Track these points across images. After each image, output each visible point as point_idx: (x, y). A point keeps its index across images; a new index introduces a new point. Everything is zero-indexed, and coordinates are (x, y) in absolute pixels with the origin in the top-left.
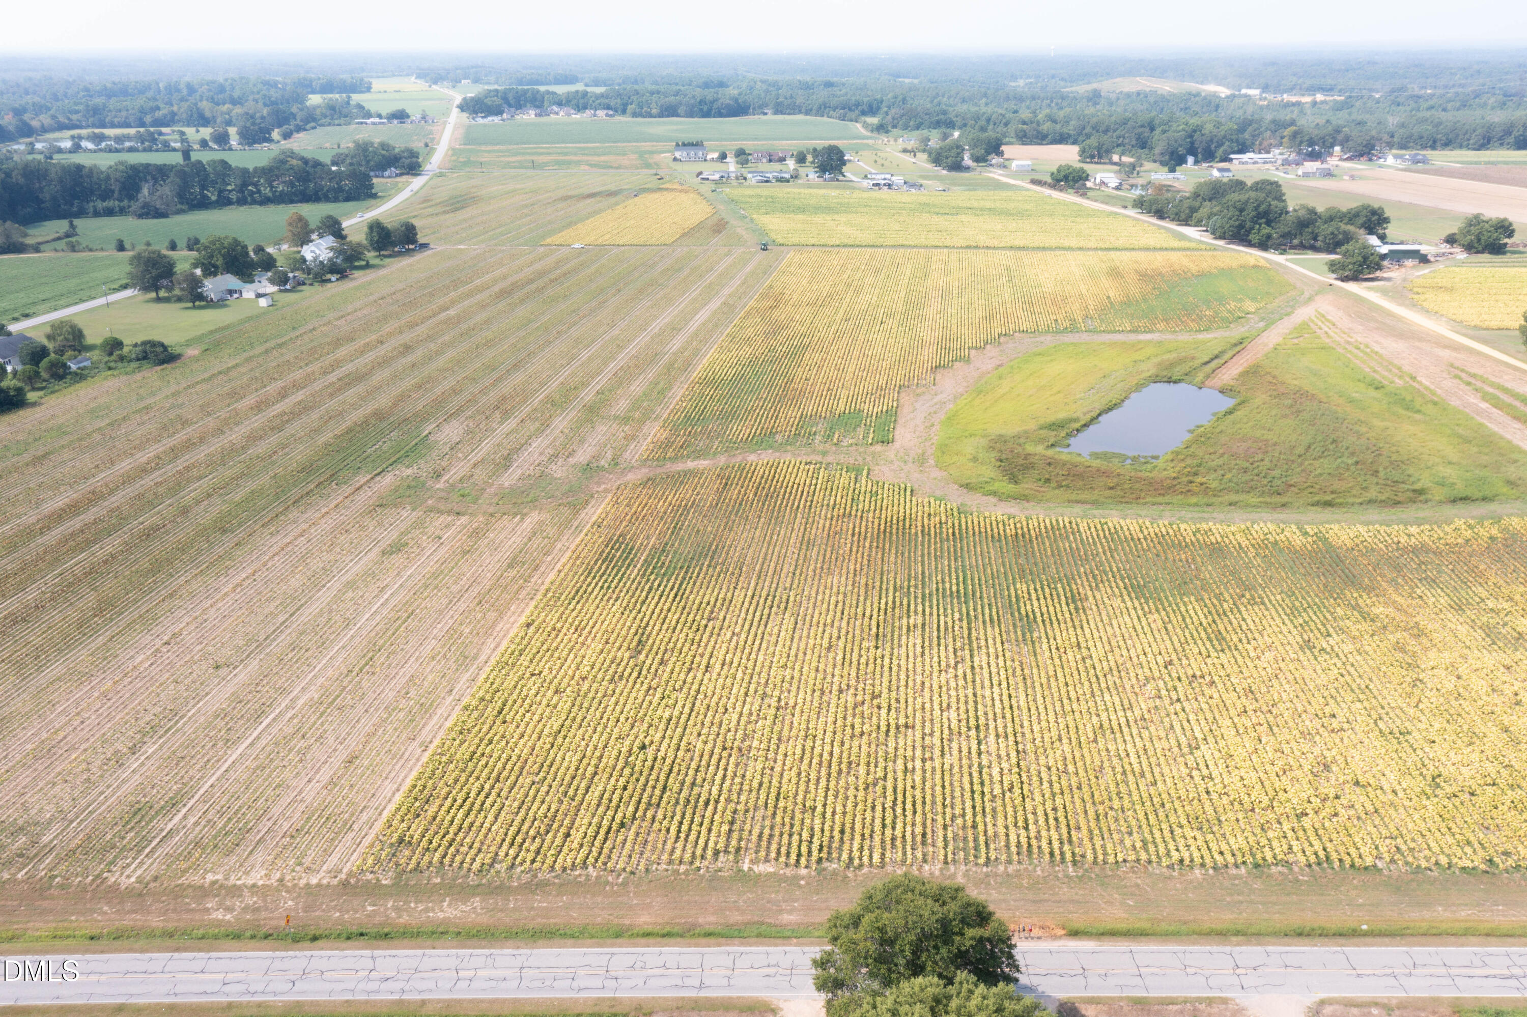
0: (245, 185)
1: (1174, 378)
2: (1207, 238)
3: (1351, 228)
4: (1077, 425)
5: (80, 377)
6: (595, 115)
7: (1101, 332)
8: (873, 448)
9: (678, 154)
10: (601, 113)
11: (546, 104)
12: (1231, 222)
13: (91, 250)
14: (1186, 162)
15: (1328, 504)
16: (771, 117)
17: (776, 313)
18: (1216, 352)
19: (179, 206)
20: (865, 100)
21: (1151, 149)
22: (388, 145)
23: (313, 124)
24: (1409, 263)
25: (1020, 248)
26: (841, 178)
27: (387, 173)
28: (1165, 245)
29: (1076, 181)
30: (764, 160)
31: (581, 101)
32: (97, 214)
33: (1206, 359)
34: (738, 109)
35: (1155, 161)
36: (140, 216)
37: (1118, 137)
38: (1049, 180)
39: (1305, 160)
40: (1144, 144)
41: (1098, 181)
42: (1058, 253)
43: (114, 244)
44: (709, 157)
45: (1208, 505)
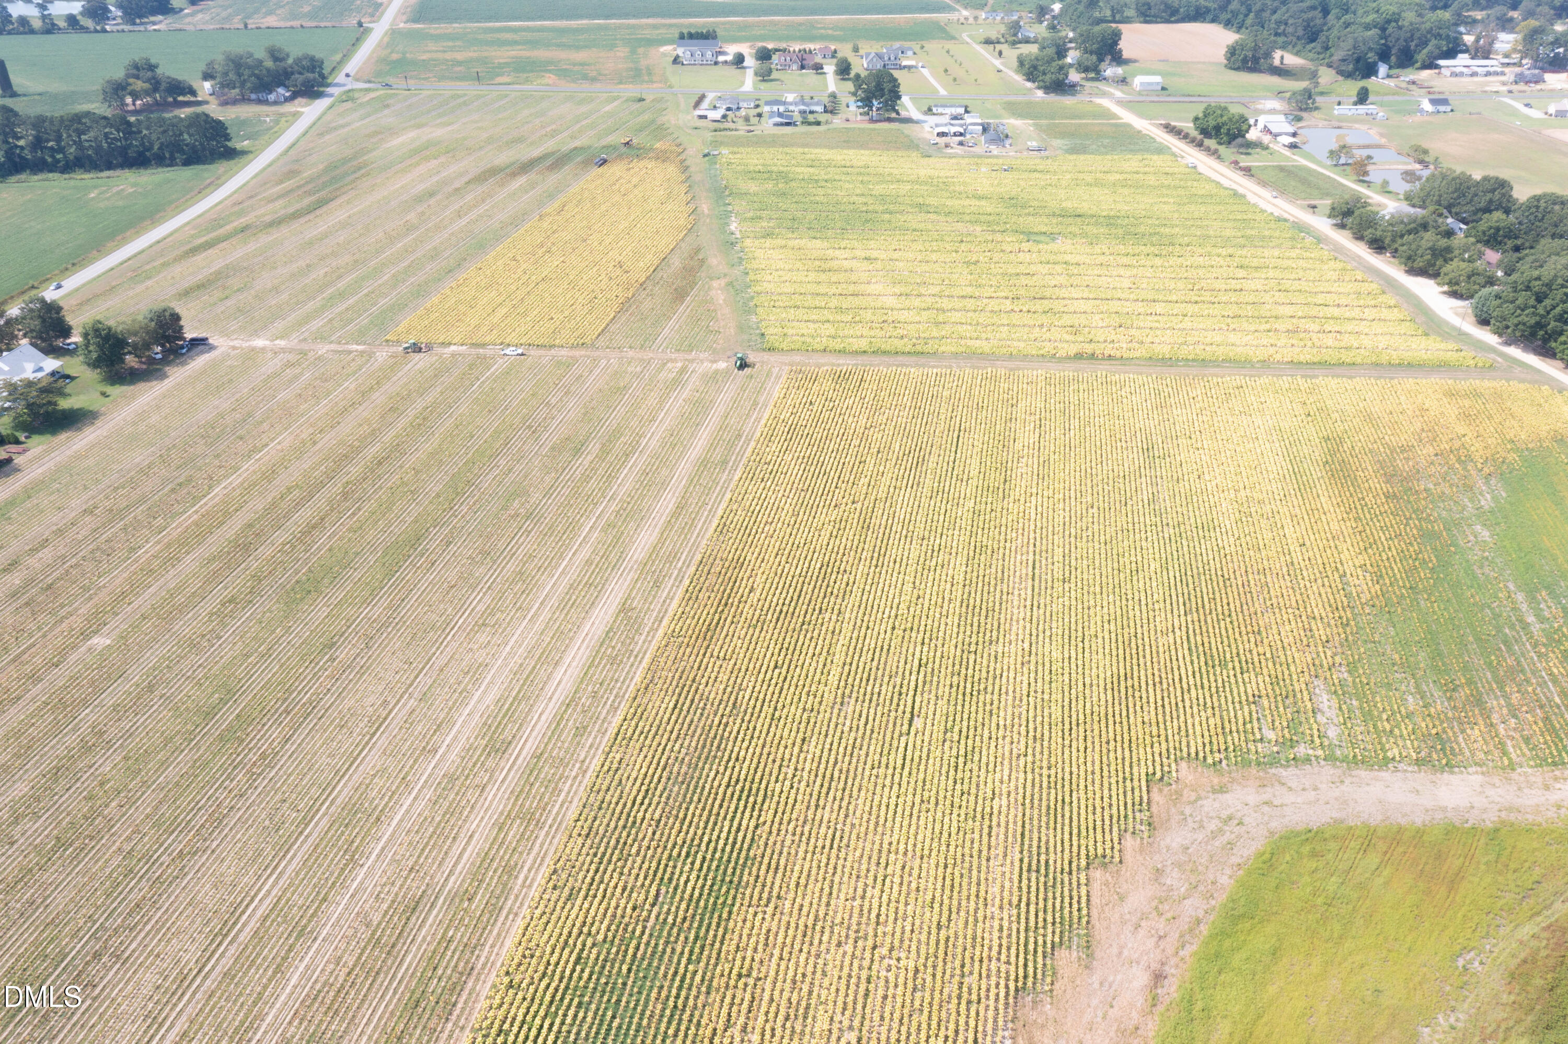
2: (1468, 324)
9: (680, 52)
14: (1377, 76)
21: (1328, 47)
22: (280, 50)
26: (894, 115)
27: (272, 97)
28: (1406, 353)
29: (1231, 136)
30: (795, 67)
38: (1188, 126)
40: (1315, 34)
44: (721, 59)
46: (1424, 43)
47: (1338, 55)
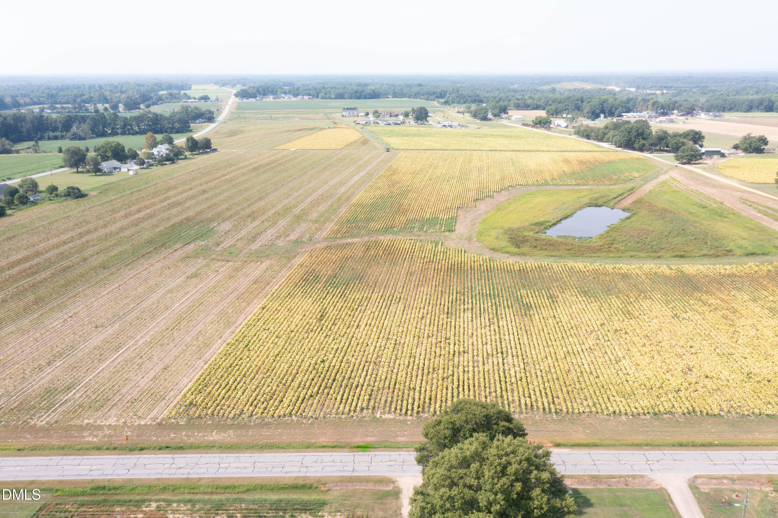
0: (125, 125)
1: (599, 204)
2: (613, 147)
3: (685, 140)
4: (550, 224)
5: (35, 203)
6: (303, 98)
7: (560, 185)
8: (444, 234)
9: (344, 114)
10: (306, 97)
11: (278, 93)
12: (625, 138)
13: (45, 152)
14: (600, 117)
15: (682, 256)
16: (391, 99)
17: (394, 177)
18: (620, 193)
19: (91, 135)
20: (438, 91)
21: (582, 111)
22: (198, 108)
23: (161, 102)
24: (716, 157)
25: (517, 151)
26: (426, 123)
27: (197, 121)
28: (591, 150)
29: (545, 124)
30: (388, 116)
31: (296, 92)
32: (49, 139)
33: (615, 196)
34: (375, 95)
35: (584, 117)
36: (72, 139)
37: (566, 106)
38: (531, 123)
39: (660, 116)
40: (578, 108)
41: (556, 124)
42: (537, 153)
43: (57, 149)
44: (360, 114)
45: (619, 257)
46: (617, 109)
47: (585, 111)
